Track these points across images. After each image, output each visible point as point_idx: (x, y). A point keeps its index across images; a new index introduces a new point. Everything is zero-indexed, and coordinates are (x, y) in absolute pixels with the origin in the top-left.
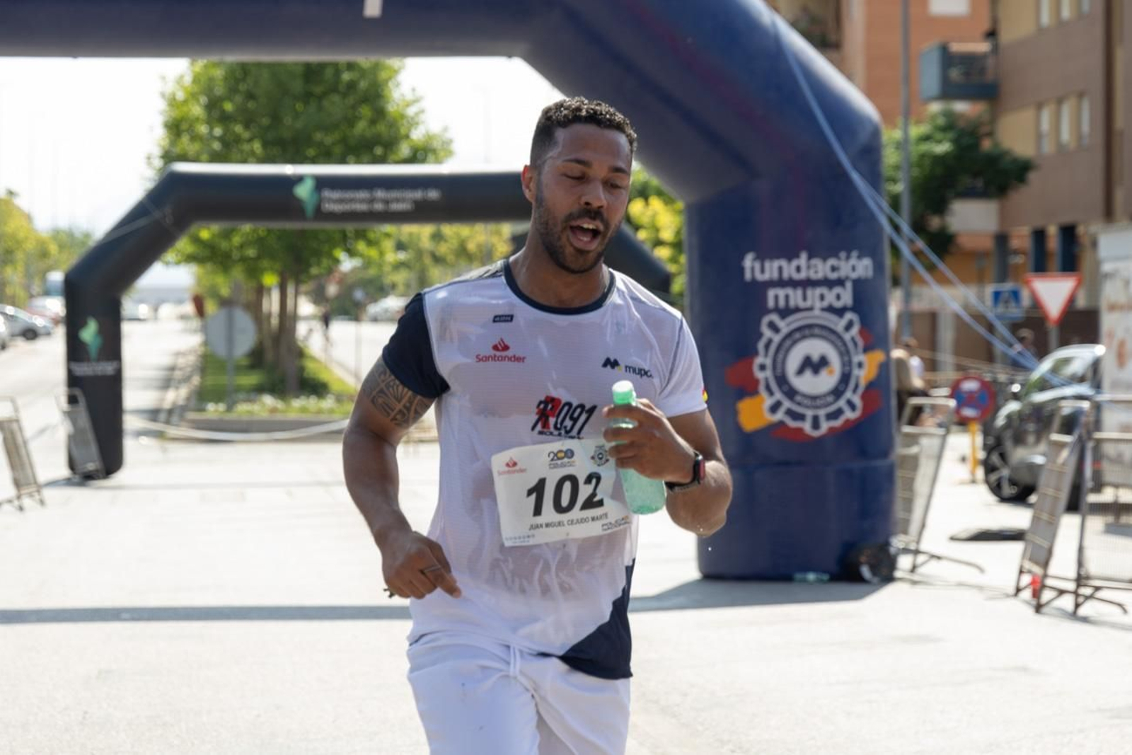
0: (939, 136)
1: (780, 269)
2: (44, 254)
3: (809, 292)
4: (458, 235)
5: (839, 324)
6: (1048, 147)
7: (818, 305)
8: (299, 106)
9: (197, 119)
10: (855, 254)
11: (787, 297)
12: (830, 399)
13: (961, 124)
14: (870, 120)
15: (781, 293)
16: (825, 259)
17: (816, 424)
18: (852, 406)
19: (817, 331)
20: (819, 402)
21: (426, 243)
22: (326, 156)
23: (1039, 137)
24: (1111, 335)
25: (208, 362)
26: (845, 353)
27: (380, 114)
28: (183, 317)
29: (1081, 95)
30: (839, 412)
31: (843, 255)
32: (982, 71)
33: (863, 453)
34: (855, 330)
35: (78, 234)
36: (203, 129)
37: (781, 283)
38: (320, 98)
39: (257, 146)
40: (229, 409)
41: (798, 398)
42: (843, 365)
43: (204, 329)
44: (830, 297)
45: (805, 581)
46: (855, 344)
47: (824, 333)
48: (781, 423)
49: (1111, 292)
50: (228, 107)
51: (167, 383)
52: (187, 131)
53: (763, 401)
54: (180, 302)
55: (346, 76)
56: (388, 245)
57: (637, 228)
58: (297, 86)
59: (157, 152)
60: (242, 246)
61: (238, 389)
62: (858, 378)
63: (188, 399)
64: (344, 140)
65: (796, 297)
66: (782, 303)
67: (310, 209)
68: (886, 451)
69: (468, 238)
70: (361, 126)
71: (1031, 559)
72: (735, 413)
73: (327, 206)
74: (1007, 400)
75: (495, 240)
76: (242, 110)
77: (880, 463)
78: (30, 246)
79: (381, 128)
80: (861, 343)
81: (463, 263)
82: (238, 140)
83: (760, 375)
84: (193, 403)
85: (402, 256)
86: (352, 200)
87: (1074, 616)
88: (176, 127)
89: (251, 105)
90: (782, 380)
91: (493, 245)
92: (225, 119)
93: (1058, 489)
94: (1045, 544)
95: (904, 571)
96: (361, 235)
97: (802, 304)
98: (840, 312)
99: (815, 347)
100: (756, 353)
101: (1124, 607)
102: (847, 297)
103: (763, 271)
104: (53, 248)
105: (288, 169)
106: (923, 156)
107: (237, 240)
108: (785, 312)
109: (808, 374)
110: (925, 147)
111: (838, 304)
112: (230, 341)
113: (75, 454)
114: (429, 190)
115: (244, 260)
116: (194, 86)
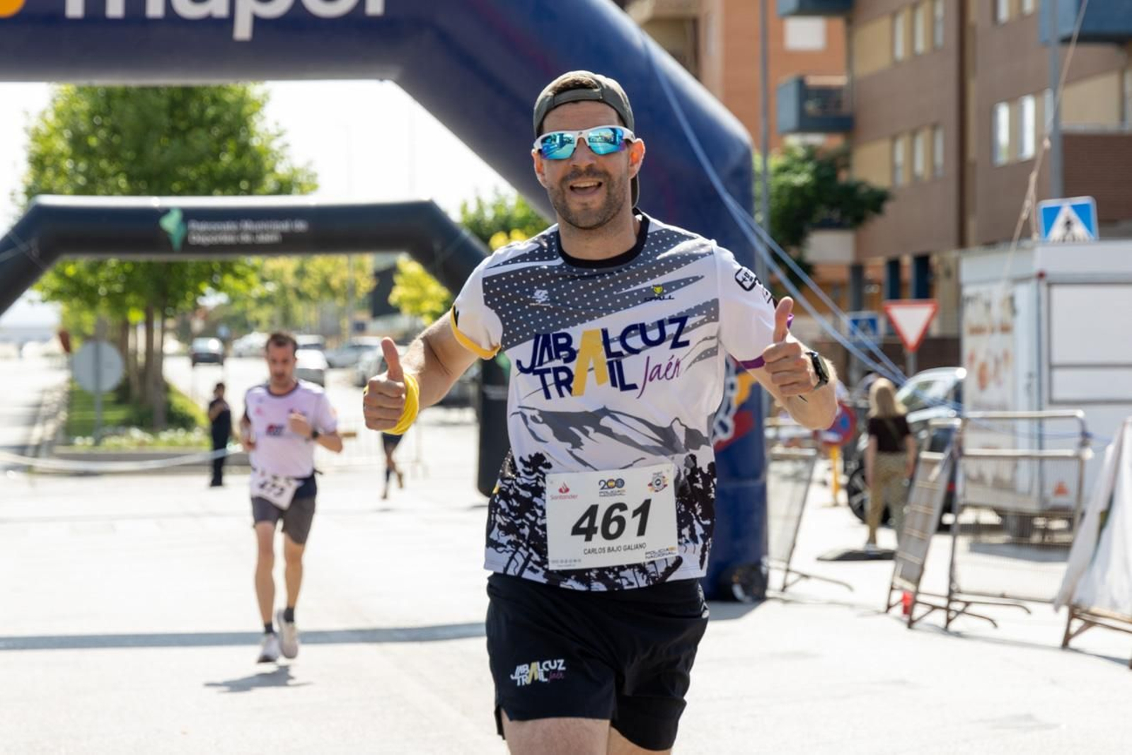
0: (798, 167)
4: (321, 271)
6: (902, 179)
8: (164, 141)
9: (62, 155)
13: (821, 155)
14: (741, 142)
18: (724, 427)
21: (290, 279)
22: (193, 190)
23: (894, 168)
24: (972, 358)
25: (74, 398)
27: (244, 149)
28: (48, 355)
29: (934, 127)
32: (838, 104)
33: (735, 473)
36: (67, 164)
38: (184, 132)
39: (122, 182)
40: (97, 443)
43: (71, 366)
49: (972, 315)
50: (93, 141)
51: (33, 420)
52: (51, 166)
54: (45, 340)
55: (211, 112)
56: (253, 278)
58: (163, 119)
59: (20, 188)
60: (108, 281)
61: (106, 424)
62: (730, 399)
63: (55, 435)
64: (210, 173)
67: (177, 240)
68: (757, 472)
69: (332, 273)
70: (226, 159)
71: (902, 576)
73: (194, 238)
75: (358, 276)
76: (107, 144)
77: (751, 484)
79: (247, 161)
81: (327, 297)
82: (104, 175)
84: (61, 437)
86: (218, 232)
87: (946, 630)
88: (39, 163)
89: (116, 139)
91: (356, 281)
92: (89, 153)
93: (929, 506)
94: (918, 561)
95: (775, 590)
96: (227, 268)
101: (996, 622)
105: (155, 202)
106: (782, 187)
107: (103, 275)
110: (783, 178)
112: (98, 375)
114: (296, 221)
115: (110, 295)
116: (59, 121)
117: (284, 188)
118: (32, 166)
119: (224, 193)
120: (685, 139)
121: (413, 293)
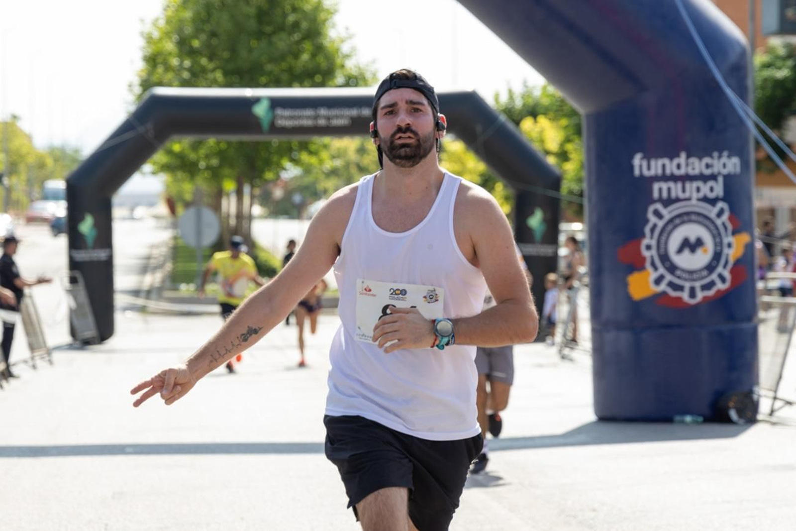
0: (780, 63)
1: (664, 166)
2: (41, 165)
3: (688, 185)
5: (712, 212)
7: (695, 195)
8: (254, 43)
9: (170, 54)
10: (725, 153)
11: (669, 190)
12: (705, 273)
14: (738, 43)
15: (664, 186)
16: (700, 158)
17: (693, 294)
18: (723, 279)
19: (693, 217)
20: (695, 276)
21: (353, 156)
22: (278, 83)
25: (177, 252)
26: (717, 236)
27: (319, 49)
28: (157, 217)
30: (712, 284)
31: (716, 154)
33: (731, 317)
34: (725, 217)
35: (69, 152)
36: (175, 62)
37: (664, 178)
38: (269, 35)
39: (219, 75)
41: (678, 273)
42: (716, 245)
43: (175, 226)
44: (705, 189)
45: (683, 422)
46: (726, 228)
47: (701, 219)
48: (664, 294)
50: (196, 43)
51: (144, 269)
52: (162, 63)
53: (648, 274)
54: (151, 205)
55: (291, 18)
56: (324, 155)
58: (252, 24)
59: (136, 81)
60: (207, 157)
62: (727, 255)
63: (163, 281)
64: (290, 70)
65: (676, 189)
66: (665, 195)
67: (265, 124)
70: (305, 57)
72: (626, 285)
73: (280, 122)
76: (207, 45)
77: (745, 326)
78: (31, 160)
79: (321, 59)
80: (730, 227)
82: (204, 70)
83: (646, 254)
84: (168, 284)
85: (335, 163)
86: (300, 117)
88: (153, 60)
89: (215, 41)
90: (665, 258)
92: (193, 53)
95: (764, 414)
96: (304, 146)
97: (681, 195)
98: (713, 202)
99: (692, 231)
100: (643, 235)
102: (719, 189)
103: (649, 168)
104: (50, 162)
105: (248, 92)
106: (766, 80)
107: (202, 152)
108: (668, 202)
109: (686, 252)
110: (767, 73)
111: (711, 195)
112: (199, 233)
113: (77, 324)
114: (363, 108)
115: (208, 168)
116: (168, 27)
117: (352, 81)
118: (146, 63)
119: (302, 85)
120: (691, 40)
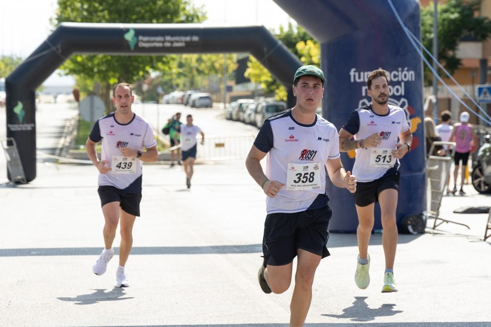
0: (453, 10)
4: (210, 59)
5: (398, 104)
10: (406, 69)
13: (464, 4)
16: (391, 71)
21: (194, 64)
22: (142, 19)
25: (81, 124)
28: (69, 101)
31: (400, 69)
34: (406, 107)
35: (14, 59)
36: (78, 5)
39: (106, 14)
43: (79, 107)
44: (394, 90)
51: (60, 135)
52: (70, 6)
54: (68, 94)
56: (174, 65)
57: (300, 56)
59: (55, 16)
60: (98, 65)
63: (70, 143)
64: (151, 11)
67: (132, 46)
68: (421, 168)
69: (215, 62)
70: (160, 3)
73: (141, 44)
74: (484, 143)
75: (229, 62)
77: (418, 174)
79: (170, 4)
80: (409, 113)
81: (213, 73)
82: (96, 11)
84: (73, 145)
85: (181, 70)
86: (153, 42)
88: (63, 4)
91: (228, 65)
95: (429, 228)
96: (159, 59)
98: (398, 98)
102: (402, 91)
103: (359, 78)
105: (122, 26)
106: (444, 20)
107: (96, 61)
110: (445, 16)
111: (397, 94)
112: (92, 113)
114: (194, 36)
115: (99, 72)
118: (60, 6)
119: (158, 22)
121: (257, 72)
